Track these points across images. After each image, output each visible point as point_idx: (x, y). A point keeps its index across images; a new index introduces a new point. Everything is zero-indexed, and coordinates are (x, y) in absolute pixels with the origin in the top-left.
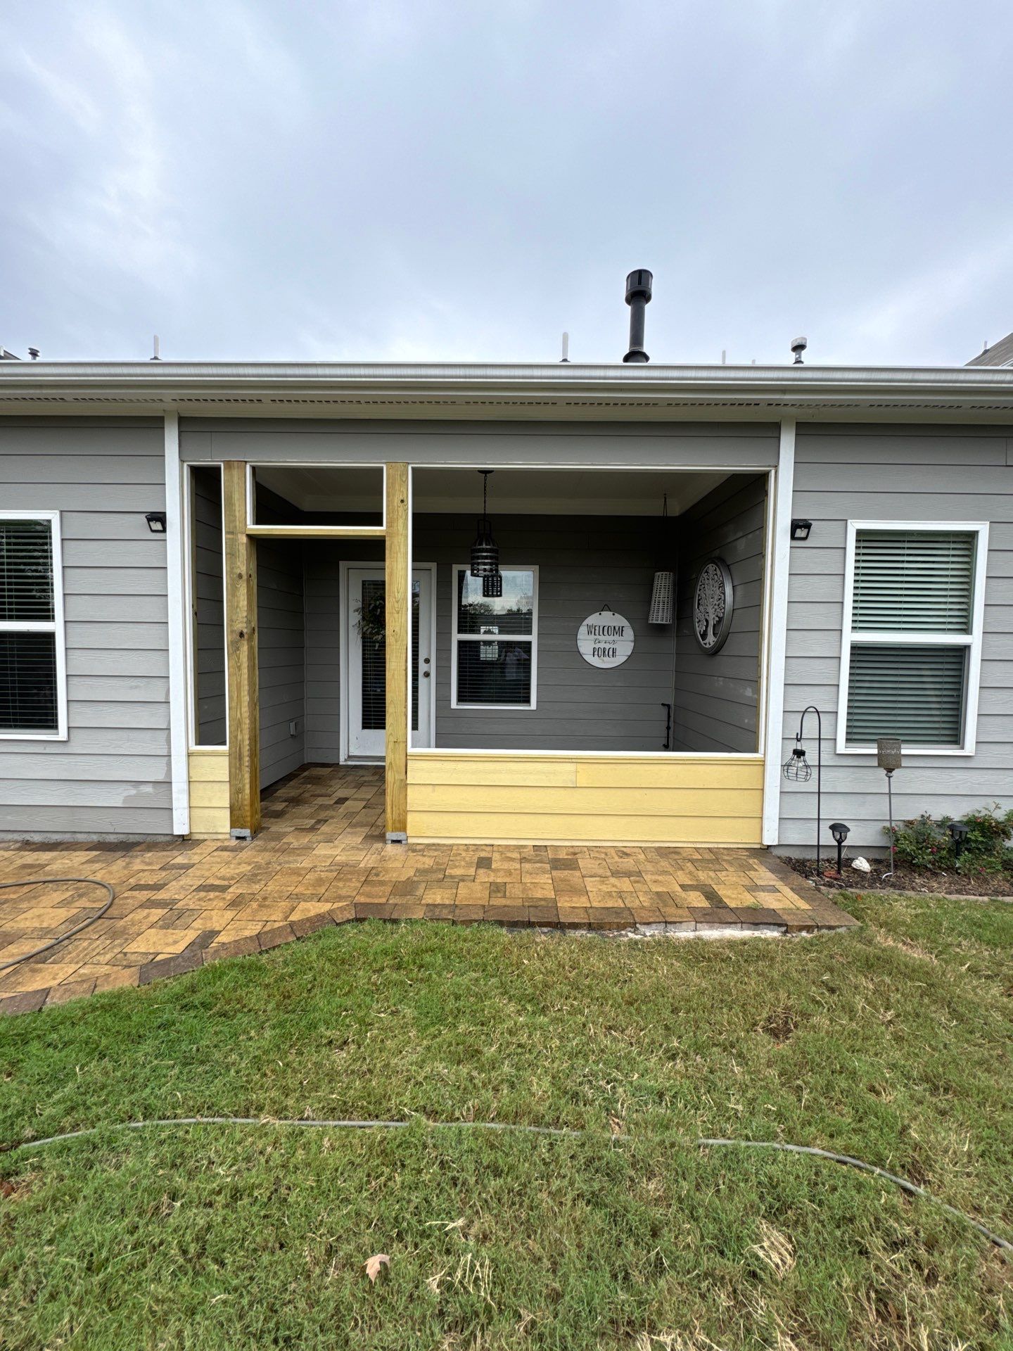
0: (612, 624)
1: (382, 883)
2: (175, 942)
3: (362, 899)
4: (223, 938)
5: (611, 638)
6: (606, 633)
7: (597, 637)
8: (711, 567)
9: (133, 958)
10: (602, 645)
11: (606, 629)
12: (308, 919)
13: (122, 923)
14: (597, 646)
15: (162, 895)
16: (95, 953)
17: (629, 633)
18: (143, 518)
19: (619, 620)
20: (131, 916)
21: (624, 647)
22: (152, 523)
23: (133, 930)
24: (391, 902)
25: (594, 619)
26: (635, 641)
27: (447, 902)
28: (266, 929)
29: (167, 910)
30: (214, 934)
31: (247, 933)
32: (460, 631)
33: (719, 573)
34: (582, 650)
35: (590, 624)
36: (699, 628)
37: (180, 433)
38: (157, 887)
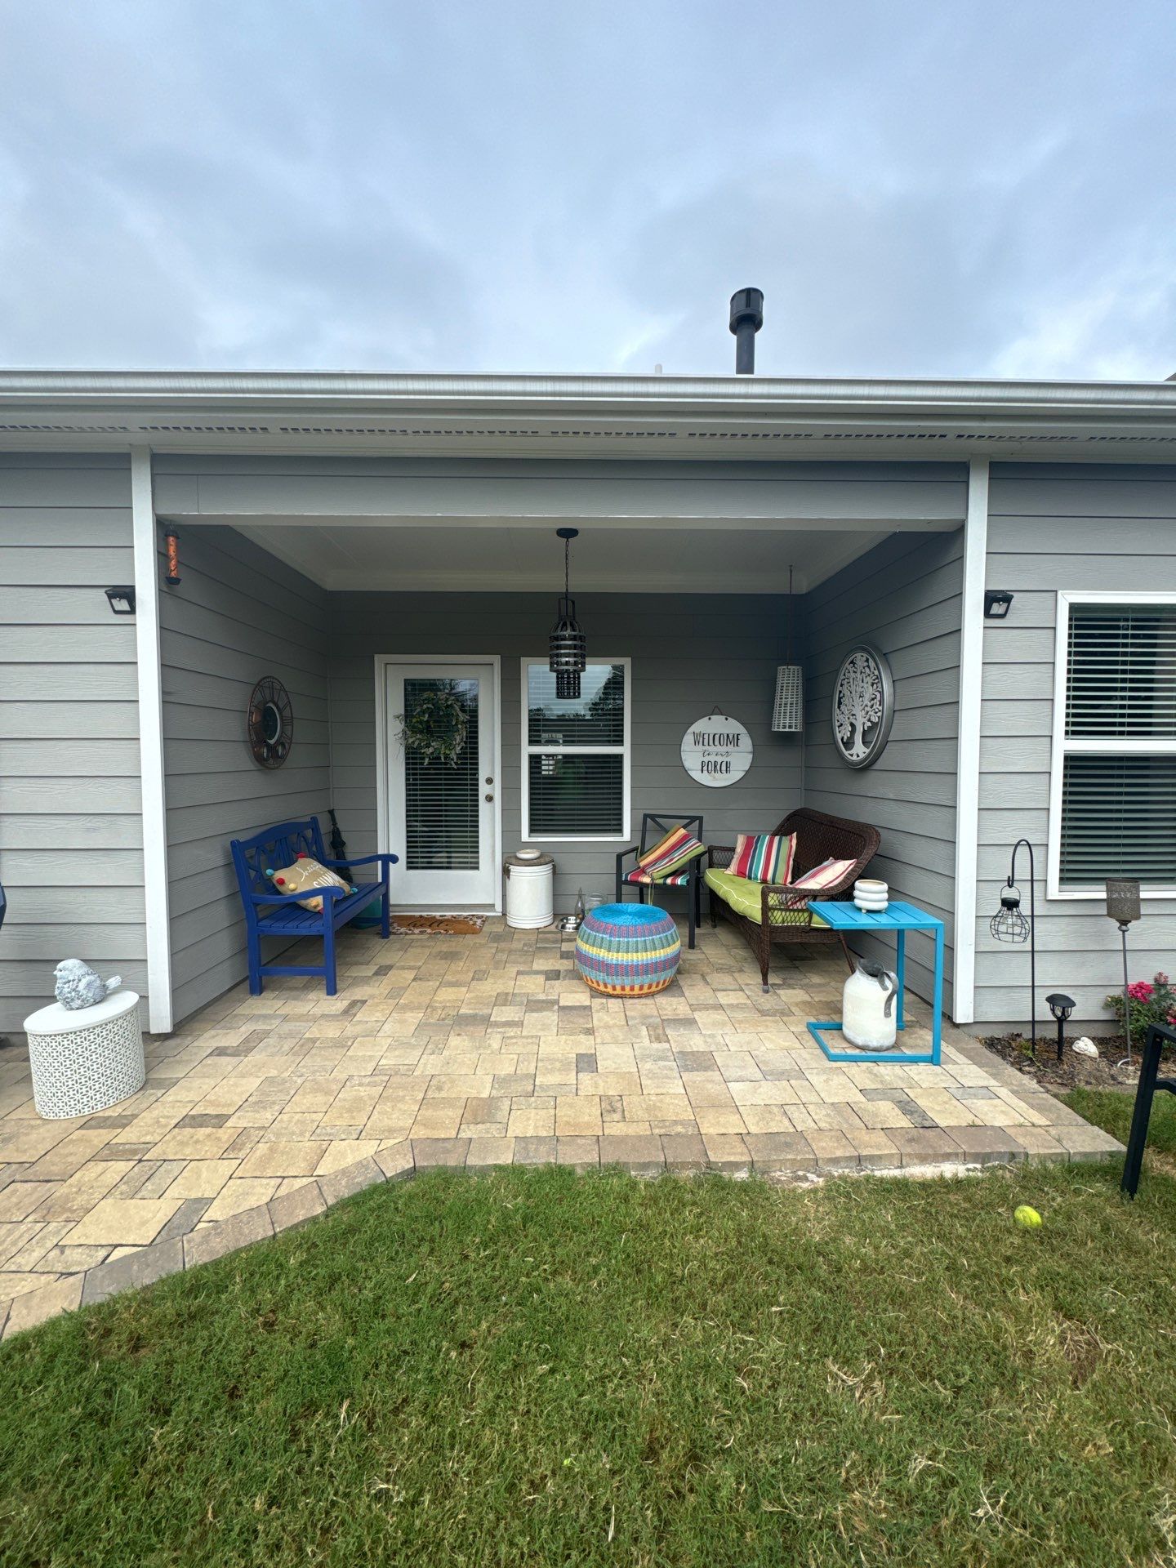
0: (725, 732)
1: (449, 1102)
2: (144, 1223)
3: (420, 1133)
4: (215, 1212)
5: (724, 749)
6: (717, 742)
7: (707, 747)
8: (860, 658)
9: (73, 1255)
10: (712, 758)
11: (717, 737)
12: (344, 1172)
13: (62, 1190)
14: (706, 759)
15: (128, 1136)
16: (14, 1250)
17: (746, 742)
18: (101, 595)
19: (733, 726)
20: (77, 1176)
21: (741, 760)
22: (113, 601)
23: (81, 1200)
24: (462, 1135)
25: (701, 726)
26: (754, 753)
27: (544, 1134)
28: (283, 1191)
29: (132, 1163)
30: (205, 1203)
31: (253, 1202)
32: (532, 742)
33: (872, 664)
34: (687, 764)
35: (697, 731)
36: (842, 734)
37: (153, 476)
38: (123, 1122)
